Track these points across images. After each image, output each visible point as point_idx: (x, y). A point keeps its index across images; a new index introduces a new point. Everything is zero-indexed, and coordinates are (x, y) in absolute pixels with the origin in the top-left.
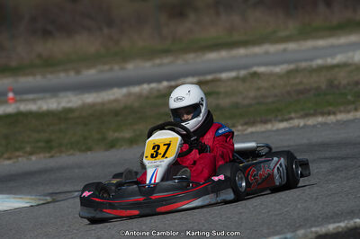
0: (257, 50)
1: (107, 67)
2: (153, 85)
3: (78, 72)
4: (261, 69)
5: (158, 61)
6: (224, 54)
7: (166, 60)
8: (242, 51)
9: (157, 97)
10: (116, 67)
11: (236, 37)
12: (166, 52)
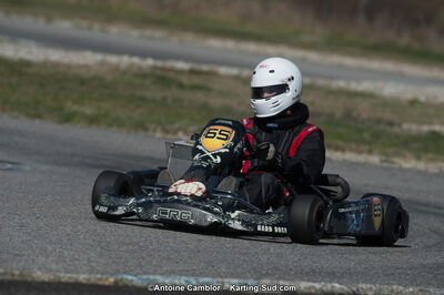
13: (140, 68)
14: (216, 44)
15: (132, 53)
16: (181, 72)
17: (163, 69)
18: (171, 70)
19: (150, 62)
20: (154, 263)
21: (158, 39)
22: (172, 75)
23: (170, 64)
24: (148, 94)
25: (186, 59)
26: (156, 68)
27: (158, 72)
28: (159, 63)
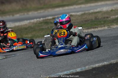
0: (72, 7)
1: (22, 14)
2: (38, 19)
3: (13, 15)
4: (73, 14)
5: (39, 11)
6: (61, 9)
7: (42, 11)
8: (66, 8)
9: (39, 23)
10: (26, 14)
11: (65, 3)
12: (42, 8)
13: (40, 21)
14: (57, 10)
15: (36, 18)
16: (50, 19)
17: (45, 20)
18: (48, 19)
19: (42, 19)
20: (57, 70)
21: (42, 12)
22: (48, 21)
23: (47, 18)
24: (44, 27)
25: (51, 16)
26: (44, 20)
27: (45, 21)
28: (44, 19)
